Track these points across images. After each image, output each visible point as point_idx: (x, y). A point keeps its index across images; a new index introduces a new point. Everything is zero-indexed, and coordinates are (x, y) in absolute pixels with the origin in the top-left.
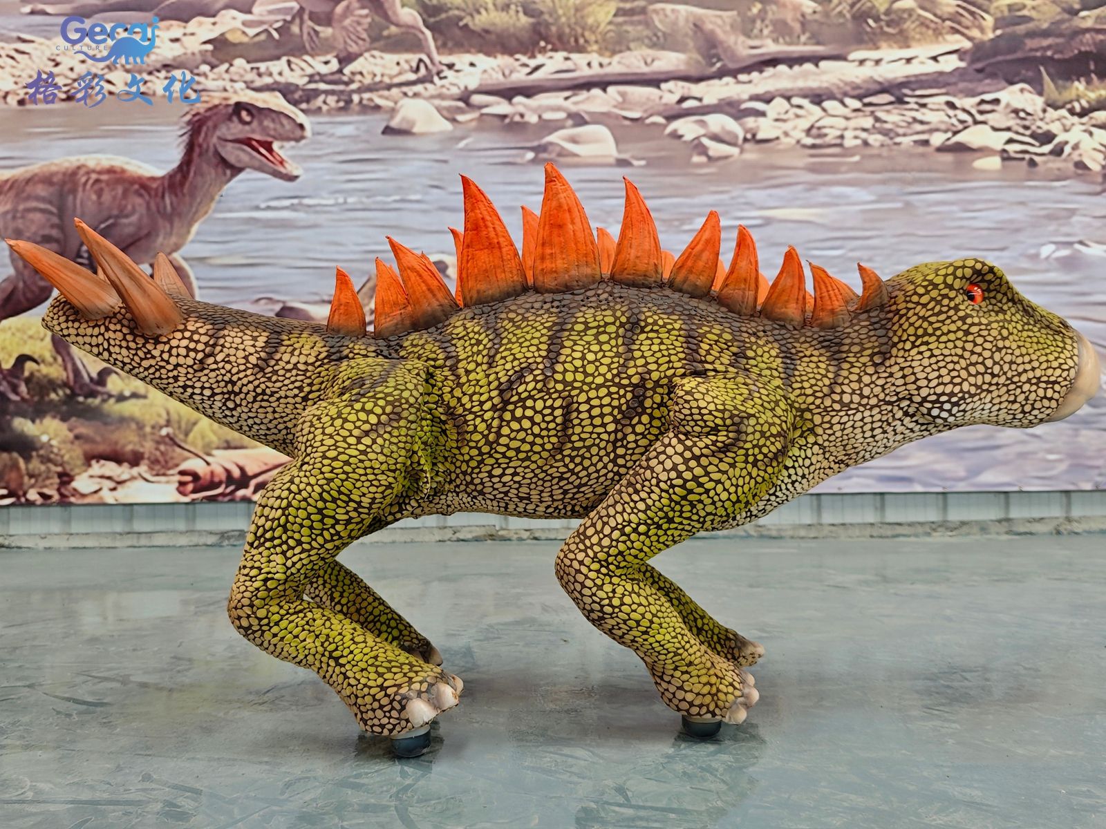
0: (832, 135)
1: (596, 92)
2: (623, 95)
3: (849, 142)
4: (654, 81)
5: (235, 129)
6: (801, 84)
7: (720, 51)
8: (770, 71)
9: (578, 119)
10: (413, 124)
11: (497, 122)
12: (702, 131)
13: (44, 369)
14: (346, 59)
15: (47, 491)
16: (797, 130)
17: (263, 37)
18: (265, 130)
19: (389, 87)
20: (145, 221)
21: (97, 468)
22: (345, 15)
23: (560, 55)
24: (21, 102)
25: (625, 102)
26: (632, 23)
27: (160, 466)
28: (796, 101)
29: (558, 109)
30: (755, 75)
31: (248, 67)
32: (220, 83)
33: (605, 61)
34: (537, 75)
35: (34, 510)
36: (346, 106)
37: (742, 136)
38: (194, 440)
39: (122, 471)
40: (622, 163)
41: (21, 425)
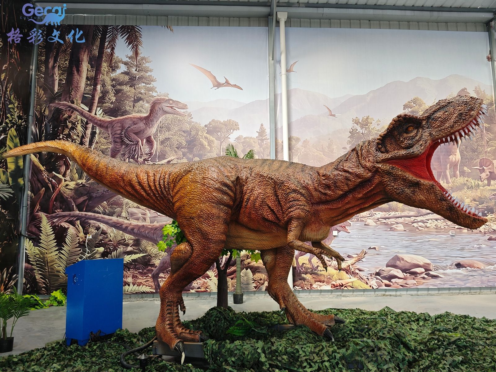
0: (439, 226)
1: (400, 218)
3: (442, 227)
4: (409, 217)
6: (434, 217)
7: (420, 212)
8: (428, 215)
9: (397, 223)
10: (369, 224)
11: (383, 223)
12: (418, 225)
13: (307, 266)
15: (308, 287)
16: (433, 225)
19: (365, 217)
21: (317, 283)
23: (394, 212)
25: (405, 220)
26: (405, 207)
27: (328, 283)
28: (433, 220)
29: (394, 221)
30: (426, 216)
33: (401, 213)
34: (390, 215)
35: (305, 291)
36: (358, 220)
37: (424, 226)
38: (334, 278)
39: (321, 284)
40: (405, 231)
41: (303, 275)
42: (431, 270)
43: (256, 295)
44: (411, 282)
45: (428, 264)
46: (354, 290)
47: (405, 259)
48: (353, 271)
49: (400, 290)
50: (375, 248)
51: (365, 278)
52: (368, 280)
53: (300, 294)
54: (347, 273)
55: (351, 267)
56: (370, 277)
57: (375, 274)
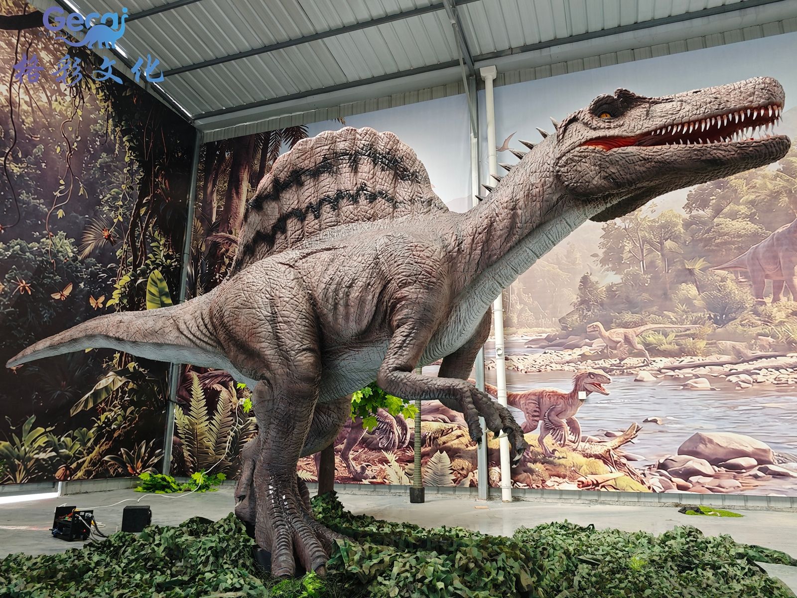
0: (784, 380)
1: (702, 368)
2: (710, 369)
3: (789, 382)
4: (721, 365)
5: (589, 380)
6: (771, 364)
7: (742, 355)
8: (760, 360)
9: (697, 377)
10: (644, 378)
11: (670, 377)
12: (739, 380)
13: (536, 449)
14: (621, 360)
15: (538, 485)
16: (771, 378)
17: (596, 353)
18: (598, 380)
19: (635, 368)
20: (564, 406)
21: (553, 479)
22: (620, 347)
23: (689, 357)
24: (526, 372)
25: (712, 371)
26: (712, 347)
27: (572, 479)
28: (769, 369)
29: (690, 373)
30: (755, 362)
31: (592, 362)
32: (584, 367)
33: (704, 359)
34: (682, 363)
35: (533, 490)
36: (623, 373)
37: (752, 381)
38: (582, 471)
39: (560, 480)
40: (713, 389)
41: (530, 465)
42: (771, 463)
43: (457, 493)
44: (729, 483)
45: (765, 451)
46: (620, 493)
47: (715, 441)
48: (615, 459)
49: (709, 497)
50: (655, 421)
51: (638, 472)
52: (645, 476)
53: (527, 496)
54: (605, 463)
55: (612, 452)
56: (648, 472)
57: (657, 466)
